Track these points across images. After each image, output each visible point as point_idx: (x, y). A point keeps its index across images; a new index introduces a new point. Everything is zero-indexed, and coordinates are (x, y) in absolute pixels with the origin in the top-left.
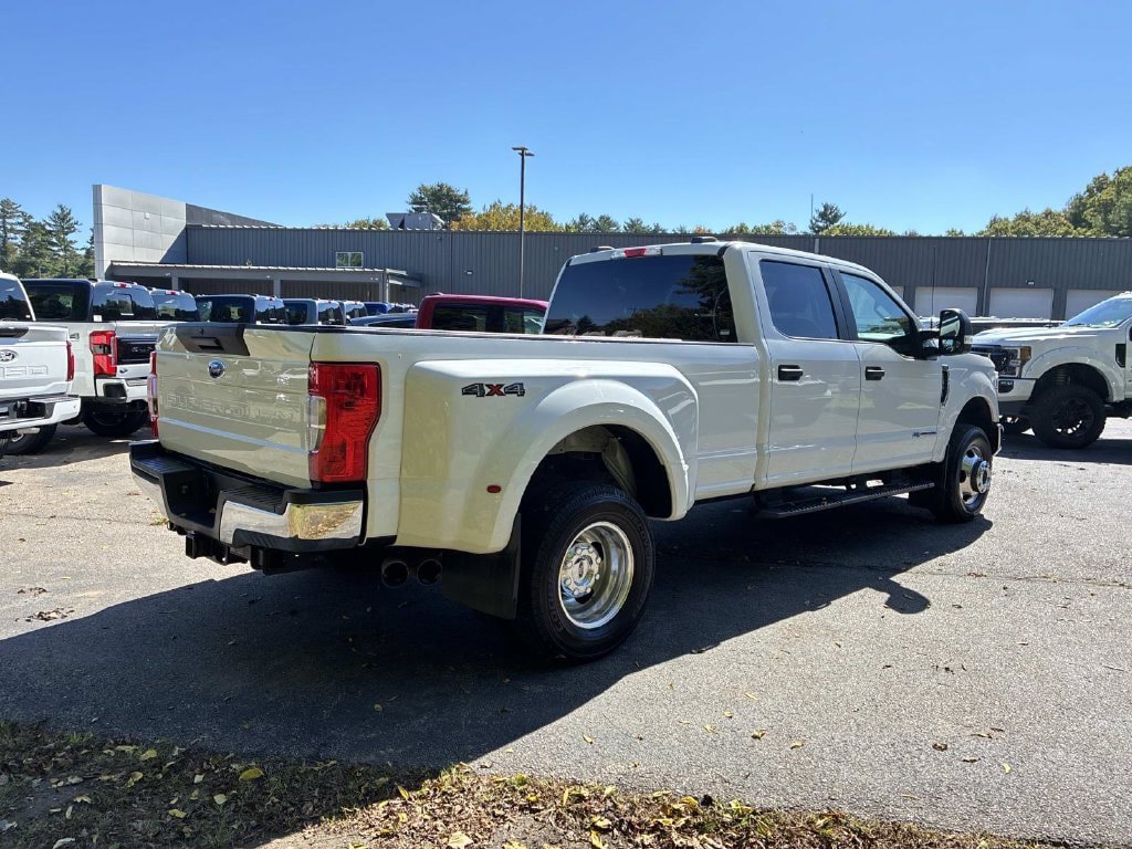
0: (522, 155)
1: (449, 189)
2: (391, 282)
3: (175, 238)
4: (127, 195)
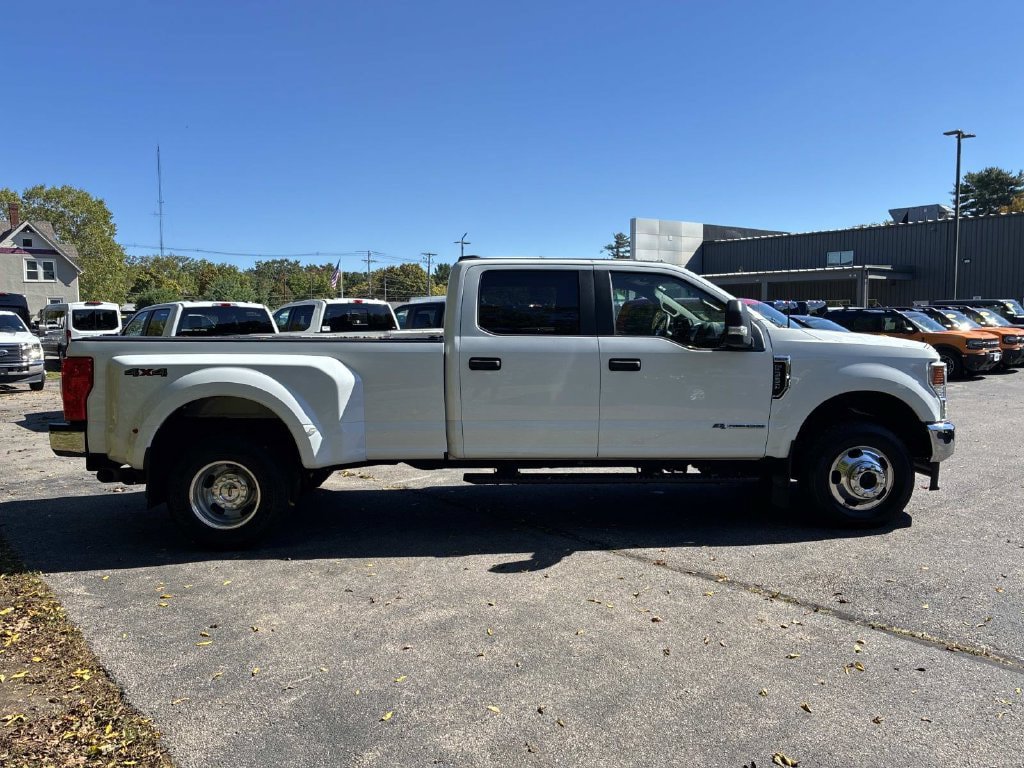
0: (959, 137)
1: (1000, 173)
2: (870, 277)
3: (693, 253)
4: (655, 223)
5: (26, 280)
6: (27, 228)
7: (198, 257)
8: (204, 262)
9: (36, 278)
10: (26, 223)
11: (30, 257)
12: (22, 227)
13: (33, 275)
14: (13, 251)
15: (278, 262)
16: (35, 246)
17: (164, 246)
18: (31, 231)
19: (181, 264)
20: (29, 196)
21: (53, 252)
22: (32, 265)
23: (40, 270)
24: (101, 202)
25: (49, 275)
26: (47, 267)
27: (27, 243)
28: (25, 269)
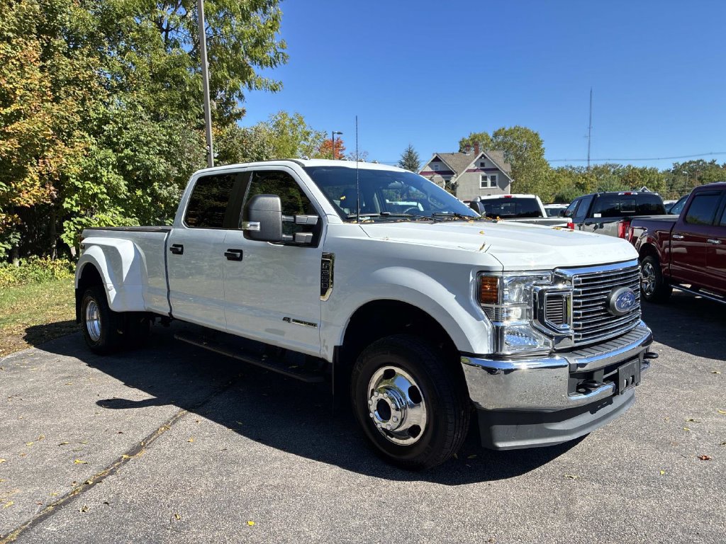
5: (481, 187)
6: (483, 155)
7: (625, 164)
8: (629, 166)
9: (486, 186)
10: (482, 153)
11: (484, 173)
12: (480, 155)
13: (484, 184)
14: (475, 171)
15: (694, 162)
16: (487, 166)
17: (591, 158)
18: (485, 157)
19: (612, 170)
20: (496, 135)
21: (497, 169)
22: (484, 178)
23: (489, 182)
24: (536, 134)
25: (493, 184)
26: (493, 178)
27: (482, 164)
28: (481, 181)
